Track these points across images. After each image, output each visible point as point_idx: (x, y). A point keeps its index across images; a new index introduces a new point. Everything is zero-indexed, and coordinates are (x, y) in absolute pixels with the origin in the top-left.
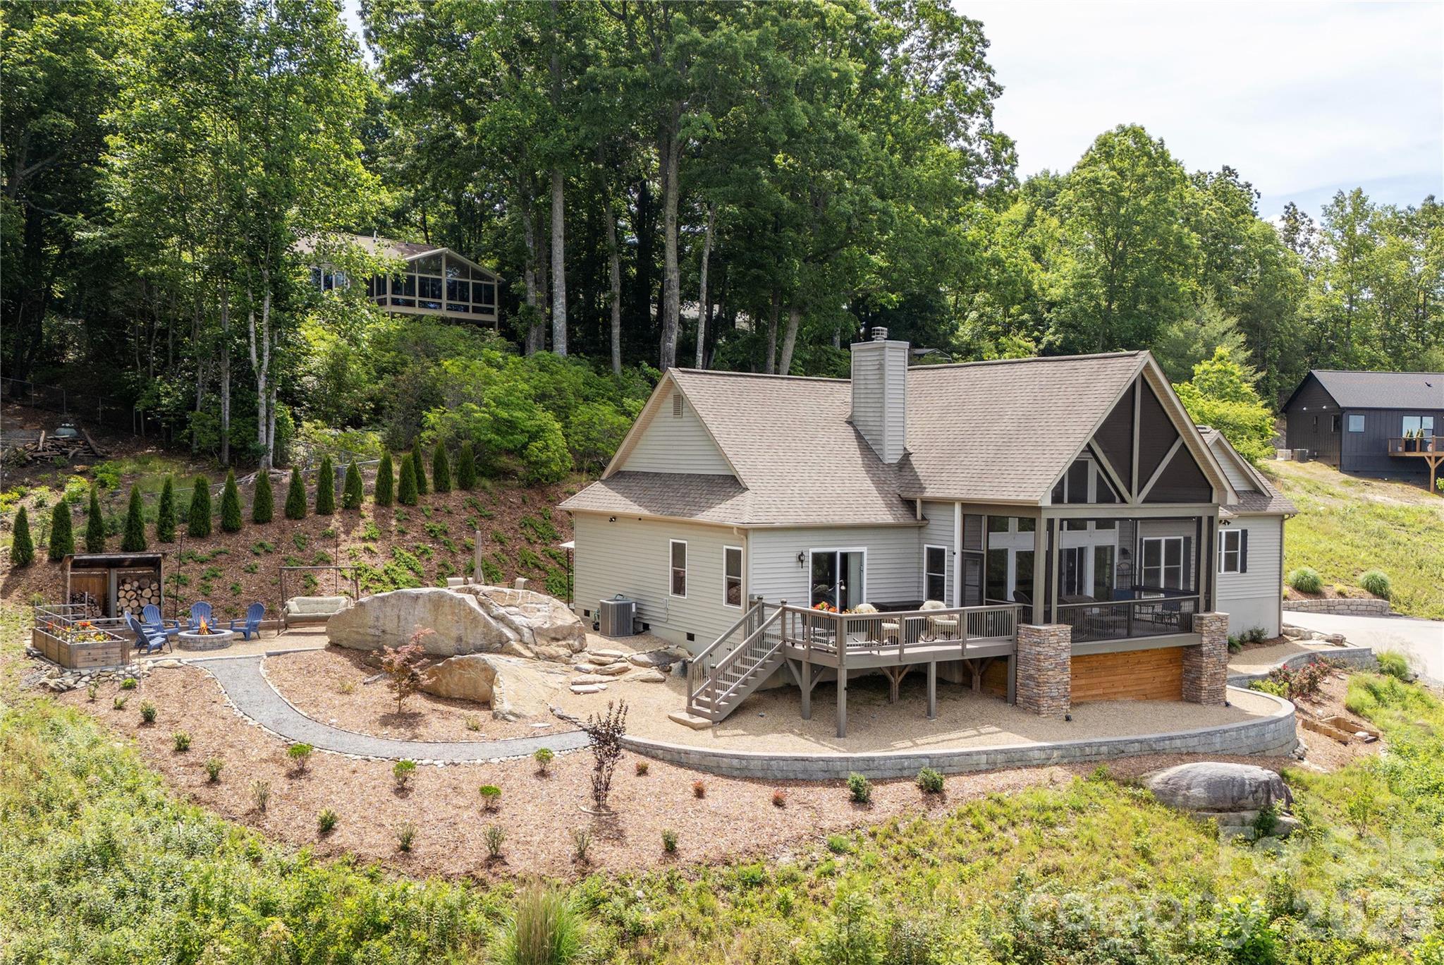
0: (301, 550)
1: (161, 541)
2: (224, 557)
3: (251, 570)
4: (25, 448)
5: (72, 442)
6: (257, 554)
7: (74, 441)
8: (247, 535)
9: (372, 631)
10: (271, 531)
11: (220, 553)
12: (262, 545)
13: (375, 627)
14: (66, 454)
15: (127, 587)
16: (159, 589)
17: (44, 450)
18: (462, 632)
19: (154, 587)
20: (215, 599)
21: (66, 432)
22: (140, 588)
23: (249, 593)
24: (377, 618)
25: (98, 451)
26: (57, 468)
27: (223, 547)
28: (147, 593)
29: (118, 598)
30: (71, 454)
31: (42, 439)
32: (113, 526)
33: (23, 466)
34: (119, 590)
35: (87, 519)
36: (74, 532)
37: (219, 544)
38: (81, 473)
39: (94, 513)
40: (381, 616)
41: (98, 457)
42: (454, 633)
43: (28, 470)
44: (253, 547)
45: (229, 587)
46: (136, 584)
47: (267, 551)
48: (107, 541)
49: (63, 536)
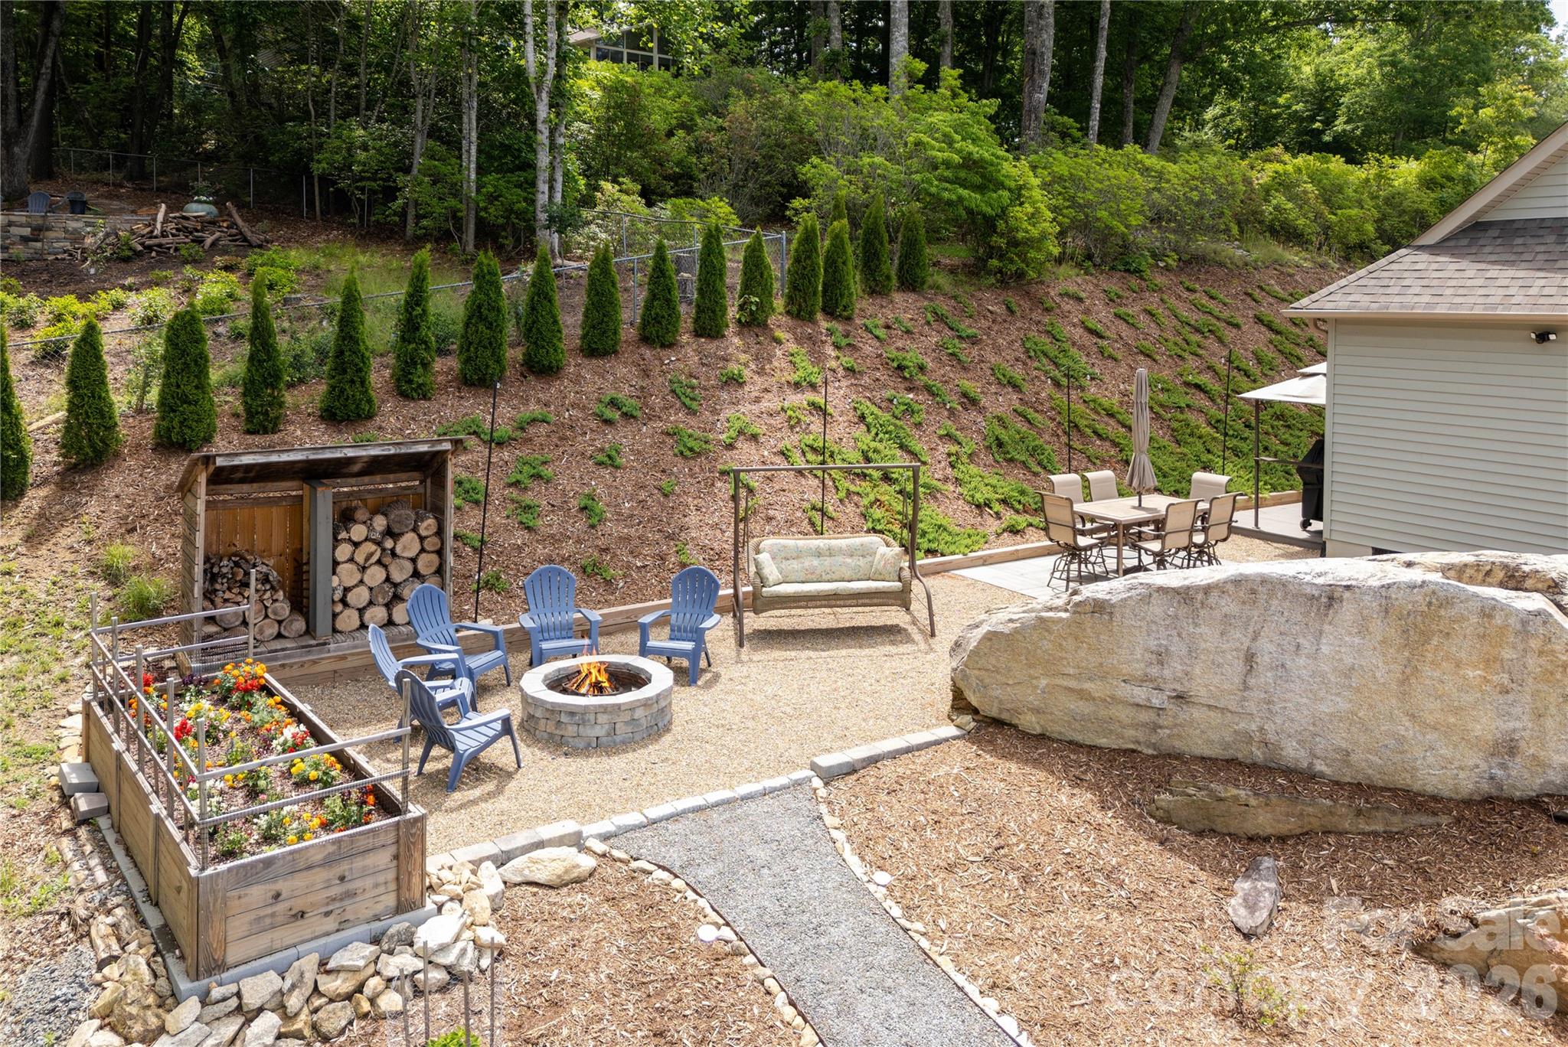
0: (692, 412)
1: (405, 396)
2: (543, 429)
3: (609, 461)
4: (132, 232)
5: (210, 223)
6: (608, 422)
7: (213, 223)
8: (577, 380)
9: (1140, 694)
10: (622, 371)
11: (534, 421)
12: (613, 403)
13: (1144, 680)
14: (199, 241)
15: (358, 532)
16: (440, 532)
17: (164, 234)
18: (1520, 723)
19: (428, 525)
20: (555, 540)
21: (199, 209)
22: (389, 533)
23: (621, 518)
24: (1161, 657)
25: (254, 239)
26: (186, 262)
27: (534, 409)
28: (408, 544)
29: (336, 563)
30: (209, 241)
31: (160, 217)
32: (298, 363)
33: (126, 260)
34: (336, 542)
35: (246, 348)
36: (214, 376)
37: (526, 401)
38: (228, 268)
39: (260, 335)
40: (1178, 648)
41: (251, 246)
42: (1486, 725)
43: (136, 265)
44: (597, 408)
45: (574, 504)
46: (380, 522)
47: (628, 416)
48: (288, 398)
49: (188, 389)
